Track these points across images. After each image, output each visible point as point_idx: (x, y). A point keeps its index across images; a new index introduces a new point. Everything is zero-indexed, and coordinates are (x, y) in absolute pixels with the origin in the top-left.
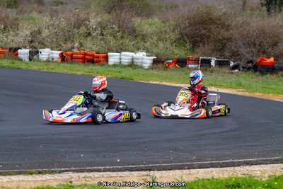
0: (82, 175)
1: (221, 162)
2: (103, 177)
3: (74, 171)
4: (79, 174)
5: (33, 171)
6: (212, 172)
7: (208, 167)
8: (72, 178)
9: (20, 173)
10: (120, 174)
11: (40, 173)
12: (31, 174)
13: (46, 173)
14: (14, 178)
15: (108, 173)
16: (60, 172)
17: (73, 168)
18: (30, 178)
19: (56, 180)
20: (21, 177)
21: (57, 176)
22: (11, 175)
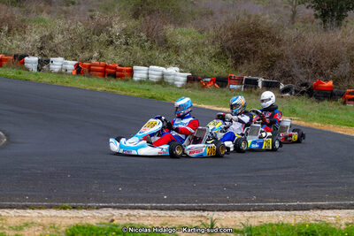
0: (125, 212)
1: (287, 204)
2: (150, 216)
3: (114, 207)
4: (121, 211)
5: (67, 205)
6: (277, 216)
7: (272, 210)
8: (113, 215)
9: (51, 207)
10: (169, 213)
11: (74, 208)
12: (65, 208)
13: (81, 208)
14: (44, 212)
15: (155, 211)
16: (97, 208)
17: (113, 204)
18: (63, 213)
19: (94, 217)
20: (53, 212)
21: (94, 212)
22: (40, 208)
